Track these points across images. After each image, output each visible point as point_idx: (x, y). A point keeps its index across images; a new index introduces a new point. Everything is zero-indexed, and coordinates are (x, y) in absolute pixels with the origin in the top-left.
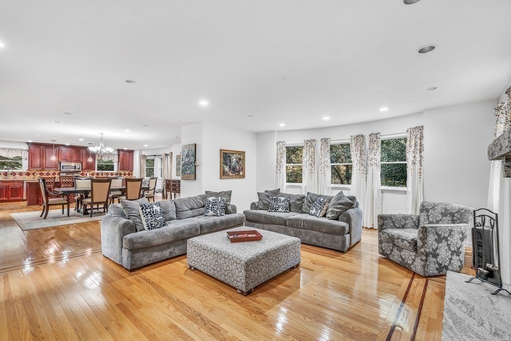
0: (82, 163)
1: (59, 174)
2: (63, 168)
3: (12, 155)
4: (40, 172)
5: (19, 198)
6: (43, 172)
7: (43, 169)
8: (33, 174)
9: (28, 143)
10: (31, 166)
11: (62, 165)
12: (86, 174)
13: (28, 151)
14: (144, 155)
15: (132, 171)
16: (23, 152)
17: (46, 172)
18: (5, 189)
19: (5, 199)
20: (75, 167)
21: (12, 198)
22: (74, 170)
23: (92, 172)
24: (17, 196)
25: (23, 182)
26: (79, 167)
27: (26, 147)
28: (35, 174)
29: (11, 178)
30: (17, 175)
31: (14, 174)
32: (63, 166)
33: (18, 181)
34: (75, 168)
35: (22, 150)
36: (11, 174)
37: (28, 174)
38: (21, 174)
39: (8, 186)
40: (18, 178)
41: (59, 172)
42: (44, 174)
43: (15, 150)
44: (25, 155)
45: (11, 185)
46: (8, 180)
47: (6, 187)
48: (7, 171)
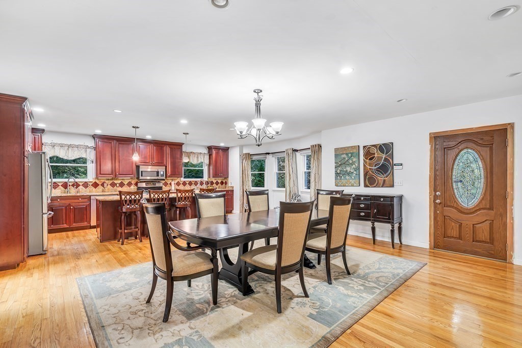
0: (166, 167)
1: (136, 184)
2: (142, 176)
3: (72, 155)
4: (111, 182)
5: (85, 224)
6: (116, 182)
7: (116, 177)
8: (103, 185)
9: (94, 137)
10: (99, 172)
11: (141, 170)
12: (170, 184)
13: (95, 149)
14: (248, 154)
15: (227, 177)
16: (88, 150)
17: (119, 182)
18: (64, 211)
19: (65, 226)
20: (158, 172)
21: (75, 225)
22: (156, 178)
23: (176, 182)
24: (82, 220)
25: (89, 198)
26: (162, 173)
27: (91, 143)
28: (105, 185)
29: (73, 192)
30: (81, 187)
31: (76, 185)
32: (142, 172)
33: (83, 197)
34: (158, 175)
35: (87, 147)
36: (73, 185)
37: (95, 185)
38: (86, 185)
39: (70, 205)
40: (83, 191)
41: (136, 180)
42: (116, 184)
43: (77, 147)
44: (91, 155)
45: (74, 203)
46: (69, 195)
47: (66, 207)
48: (66, 180)
